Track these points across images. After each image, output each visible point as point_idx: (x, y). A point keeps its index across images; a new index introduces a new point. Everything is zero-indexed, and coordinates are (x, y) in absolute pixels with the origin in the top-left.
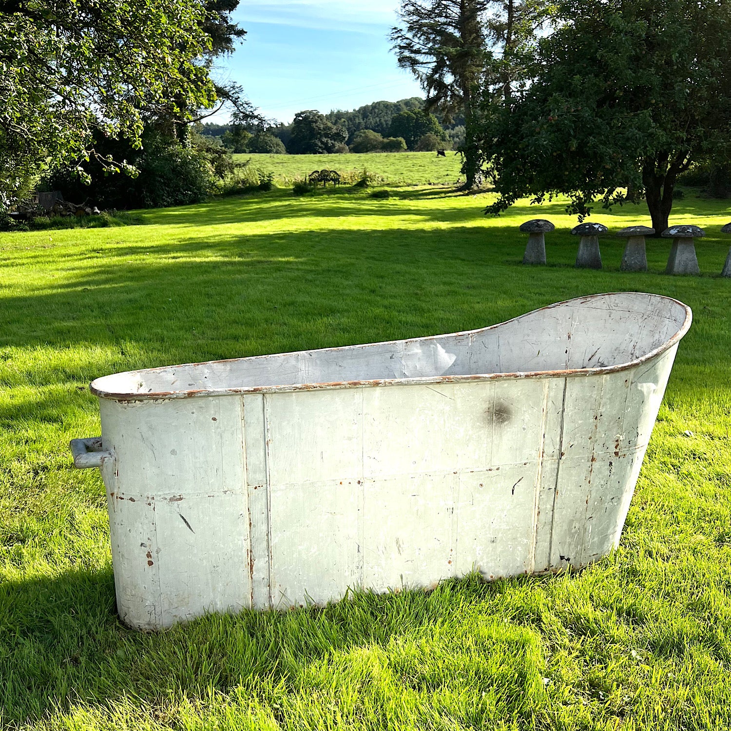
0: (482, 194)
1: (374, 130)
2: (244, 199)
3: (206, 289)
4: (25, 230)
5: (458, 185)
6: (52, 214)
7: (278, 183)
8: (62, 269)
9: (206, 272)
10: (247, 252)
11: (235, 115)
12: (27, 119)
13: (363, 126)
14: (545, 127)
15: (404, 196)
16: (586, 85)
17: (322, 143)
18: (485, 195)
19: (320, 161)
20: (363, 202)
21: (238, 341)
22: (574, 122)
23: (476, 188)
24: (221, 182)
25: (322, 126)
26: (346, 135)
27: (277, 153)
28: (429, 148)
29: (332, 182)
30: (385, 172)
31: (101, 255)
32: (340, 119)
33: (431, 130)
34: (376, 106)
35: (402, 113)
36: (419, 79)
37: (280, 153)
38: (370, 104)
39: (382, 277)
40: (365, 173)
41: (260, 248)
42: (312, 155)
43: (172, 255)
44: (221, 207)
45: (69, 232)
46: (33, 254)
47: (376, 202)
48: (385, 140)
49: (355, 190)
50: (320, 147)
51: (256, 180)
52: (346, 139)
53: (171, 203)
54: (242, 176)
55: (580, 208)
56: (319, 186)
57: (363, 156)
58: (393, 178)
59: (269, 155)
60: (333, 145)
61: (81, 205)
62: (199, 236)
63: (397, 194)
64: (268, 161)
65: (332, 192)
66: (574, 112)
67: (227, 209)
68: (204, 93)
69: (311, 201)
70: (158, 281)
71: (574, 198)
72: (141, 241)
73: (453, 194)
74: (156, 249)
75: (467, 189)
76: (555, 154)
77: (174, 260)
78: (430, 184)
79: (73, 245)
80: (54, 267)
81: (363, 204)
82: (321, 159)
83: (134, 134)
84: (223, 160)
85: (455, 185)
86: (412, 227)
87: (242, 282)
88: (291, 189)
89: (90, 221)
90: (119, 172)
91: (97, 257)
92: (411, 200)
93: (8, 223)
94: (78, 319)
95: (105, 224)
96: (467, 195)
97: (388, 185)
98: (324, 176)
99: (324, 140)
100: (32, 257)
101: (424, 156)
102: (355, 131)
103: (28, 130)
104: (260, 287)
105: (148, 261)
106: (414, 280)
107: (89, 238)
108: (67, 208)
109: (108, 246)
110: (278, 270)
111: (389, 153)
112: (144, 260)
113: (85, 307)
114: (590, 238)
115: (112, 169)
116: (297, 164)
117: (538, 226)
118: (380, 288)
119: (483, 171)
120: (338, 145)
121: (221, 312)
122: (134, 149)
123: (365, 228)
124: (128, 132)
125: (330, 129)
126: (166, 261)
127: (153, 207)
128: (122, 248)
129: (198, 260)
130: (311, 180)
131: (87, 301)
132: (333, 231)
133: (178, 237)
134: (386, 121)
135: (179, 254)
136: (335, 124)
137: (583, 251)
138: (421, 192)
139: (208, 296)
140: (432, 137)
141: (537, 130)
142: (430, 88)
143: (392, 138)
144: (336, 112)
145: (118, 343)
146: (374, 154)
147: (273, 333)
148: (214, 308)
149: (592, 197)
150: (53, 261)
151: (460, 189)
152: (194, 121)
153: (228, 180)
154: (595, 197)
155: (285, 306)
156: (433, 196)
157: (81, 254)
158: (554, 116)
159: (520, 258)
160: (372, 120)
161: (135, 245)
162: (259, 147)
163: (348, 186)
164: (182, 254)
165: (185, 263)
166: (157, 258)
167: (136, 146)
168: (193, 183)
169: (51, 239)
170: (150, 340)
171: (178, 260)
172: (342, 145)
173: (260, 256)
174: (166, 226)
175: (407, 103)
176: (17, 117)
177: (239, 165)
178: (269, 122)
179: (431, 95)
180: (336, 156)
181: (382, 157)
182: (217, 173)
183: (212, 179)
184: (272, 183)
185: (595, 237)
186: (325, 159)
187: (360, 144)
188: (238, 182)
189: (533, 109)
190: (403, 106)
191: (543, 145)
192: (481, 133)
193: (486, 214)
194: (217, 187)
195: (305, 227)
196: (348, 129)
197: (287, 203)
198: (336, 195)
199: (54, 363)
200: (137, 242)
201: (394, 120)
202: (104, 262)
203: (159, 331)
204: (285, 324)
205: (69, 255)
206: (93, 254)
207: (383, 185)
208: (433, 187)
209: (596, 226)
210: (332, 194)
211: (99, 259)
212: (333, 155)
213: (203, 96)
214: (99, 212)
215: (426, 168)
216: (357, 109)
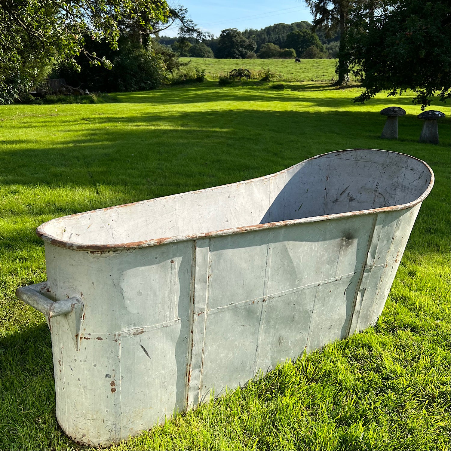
0: (349, 89)
1: (275, 44)
2: (185, 87)
3: (158, 148)
4: (39, 104)
5: (332, 82)
6: (58, 93)
7: (208, 77)
8: (61, 131)
9: (158, 136)
10: (186, 123)
11: (182, 29)
12: (42, 27)
13: (267, 40)
14: (403, 40)
15: (294, 88)
16: (435, 10)
17: (239, 51)
18: (351, 89)
19: (237, 64)
20: (266, 92)
21: (179, 187)
22: (424, 37)
23: (345, 85)
24: (170, 76)
25: (239, 40)
26: (255, 46)
27: (208, 57)
28: (312, 57)
29: (245, 78)
30: (281, 72)
31: (88, 122)
32: (252, 35)
33: (313, 44)
34: (276, 26)
35: (294, 32)
36: (310, 6)
37: (210, 57)
38: (272, 25)
39: (281, 144)
40: (268, 72)
41: (196, 121)
42: (232, 59)
43: (136, 124)
44: (170, 93)
45: (69, 106)
46: (43, 120)
47: (275, 92)
48: (282, 50)
49: (260, 83)
50: (237, 54)
51: (194, 74)
52: (255, 49)
53: (137, 89)
54: (185, 72)
55: (423, 100)
56: (236, 80)
57: (266, 61)
58: (286, 77)
59: (203, 58)
60: (246, 53)
61: (77, 88)
62: (155, 111)
63: (289, 87)
64: (202, 62)
65: (245, 84)
66: (425, 29)
67: (174, 94)
68: (161, 11)
69: (231, 90)
70: (125, 142)
71: (419, 93)
72: (115, 114)
73: (329, 88)
74: (125, 119)
75: (339, 84)
76: (408, 60)
77: (137, 127)
78: (313, 81)
79: (70, 115)
80: (56, 129)
81: (266, 93)
82: (238, 62)
83: (113, 39)
84: (172, 60)
85: (330, 82)
86: (302, 110)
87: (183, 144)
88: (217, 82)
89: (83, 99)
90: (100, 65)
91: (86, 124)
92: (299, 91)
93: (30, 99)
94: (68, 166)
95: (92, 102)
96: (339, 89)
97: (284, 81)
98: (240, 73)
99: (240, 49)
100: (42, 122)
101: (308, 62)
102: (261, 43)
103: (43, 34)
104: (195, 148)
105: (119, 128)
106: (304, 147)
107: (81, 110)
108: (68, 90)
109: (93, 116)
110: (208, 137)
111: (284, 60)
112: (116, 126)
113: (74, 158)
114: (431, 121)
115: (96, 62)
116: (221, 65)
117: (394, 111)
118: (280, 151)
119: (353, 71)
120: (249, 53)
121: (168, 165)
122: (113, 50)
123: (268, 110)
124: (109, 37)
125: (244, 41)
126: (132, 128)
127: (125, 91)
128: (102, 118)
129: (153, 128)
130: (231, 75)
131: (75, 154)
132: (246, 111)
133: (140, 112)
134: (283, 37)
135: (140, 124)
136: (248, 38)
137: (426, 131)
138: (306, 86)
139: (159, 153)
140: (314, 48)
141: (397, 42)
142: (317, 13)
143: (286, 49)
144: (249, 30)
145: (94, 185)
146: (274, 60)
147: (205, 183)
148: (163, 162)
149: (433, 92)
150: (56, 125)
151: (333, 85)
152: (154, 33)
153: (175, 75)
154: (435, 92)
155: (213, 163)
156: (315, 89)
157: (75, 121)
158: (410, 32)
159: (379, 134)
160: (273, 37)
161: (111, 116)
162: (196, 53)
163: (256, 80)
164: (142, 124)
165: (144, 129)
166: (125, 126)
167: (114, 48)
168: (152, 76)
169: (56, 110)
170: (118, 184)
171: (139, 127)
172: (253, 53)
173: (196, 126)
174: (133, 104)
175: (298, 25)
176: (36, 25)
177: (183, 65)
178: (204, 34)
179: (317, 18)
180: (248, 61)
181: (279, 62)
182: (168, 69)
183: (164, 73)
184: (205, 77)
185: (435, 121)
186: (240, 62)
187: (264, 52)
188: (182, 76)
189: (394, 27)
190: (295, 27)
191: (401, 53)
192: (354, 44)
193: (354, 102)
194: (167, 78)
195: (226, 108)
196: (257, 42)
197: (214, 91)
198: (248, 87)
199: (48, 198)
200: (112, 114)
201: (288, 37)
202: (90, 127)
203: (124, 177)
204: (213, 176)
205: (67, 122)
206: (83, 122)
207: (280, 81)
208: (315, 83)
209: (437, 113)
210: (244, 86)
211: (86, 125)
212: (246, 59)
213: (160, 14)
214: (89, 93)
215: (309, 70)
216: (263, 28)
